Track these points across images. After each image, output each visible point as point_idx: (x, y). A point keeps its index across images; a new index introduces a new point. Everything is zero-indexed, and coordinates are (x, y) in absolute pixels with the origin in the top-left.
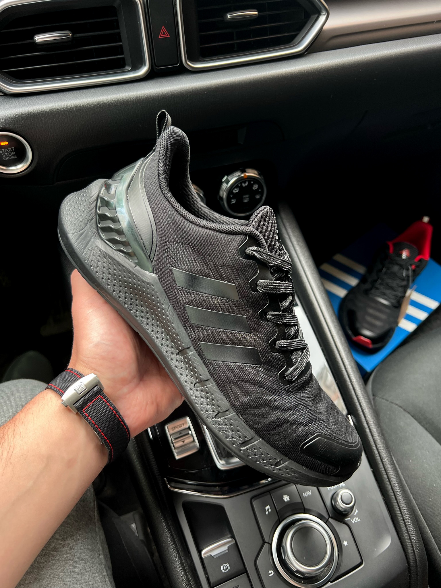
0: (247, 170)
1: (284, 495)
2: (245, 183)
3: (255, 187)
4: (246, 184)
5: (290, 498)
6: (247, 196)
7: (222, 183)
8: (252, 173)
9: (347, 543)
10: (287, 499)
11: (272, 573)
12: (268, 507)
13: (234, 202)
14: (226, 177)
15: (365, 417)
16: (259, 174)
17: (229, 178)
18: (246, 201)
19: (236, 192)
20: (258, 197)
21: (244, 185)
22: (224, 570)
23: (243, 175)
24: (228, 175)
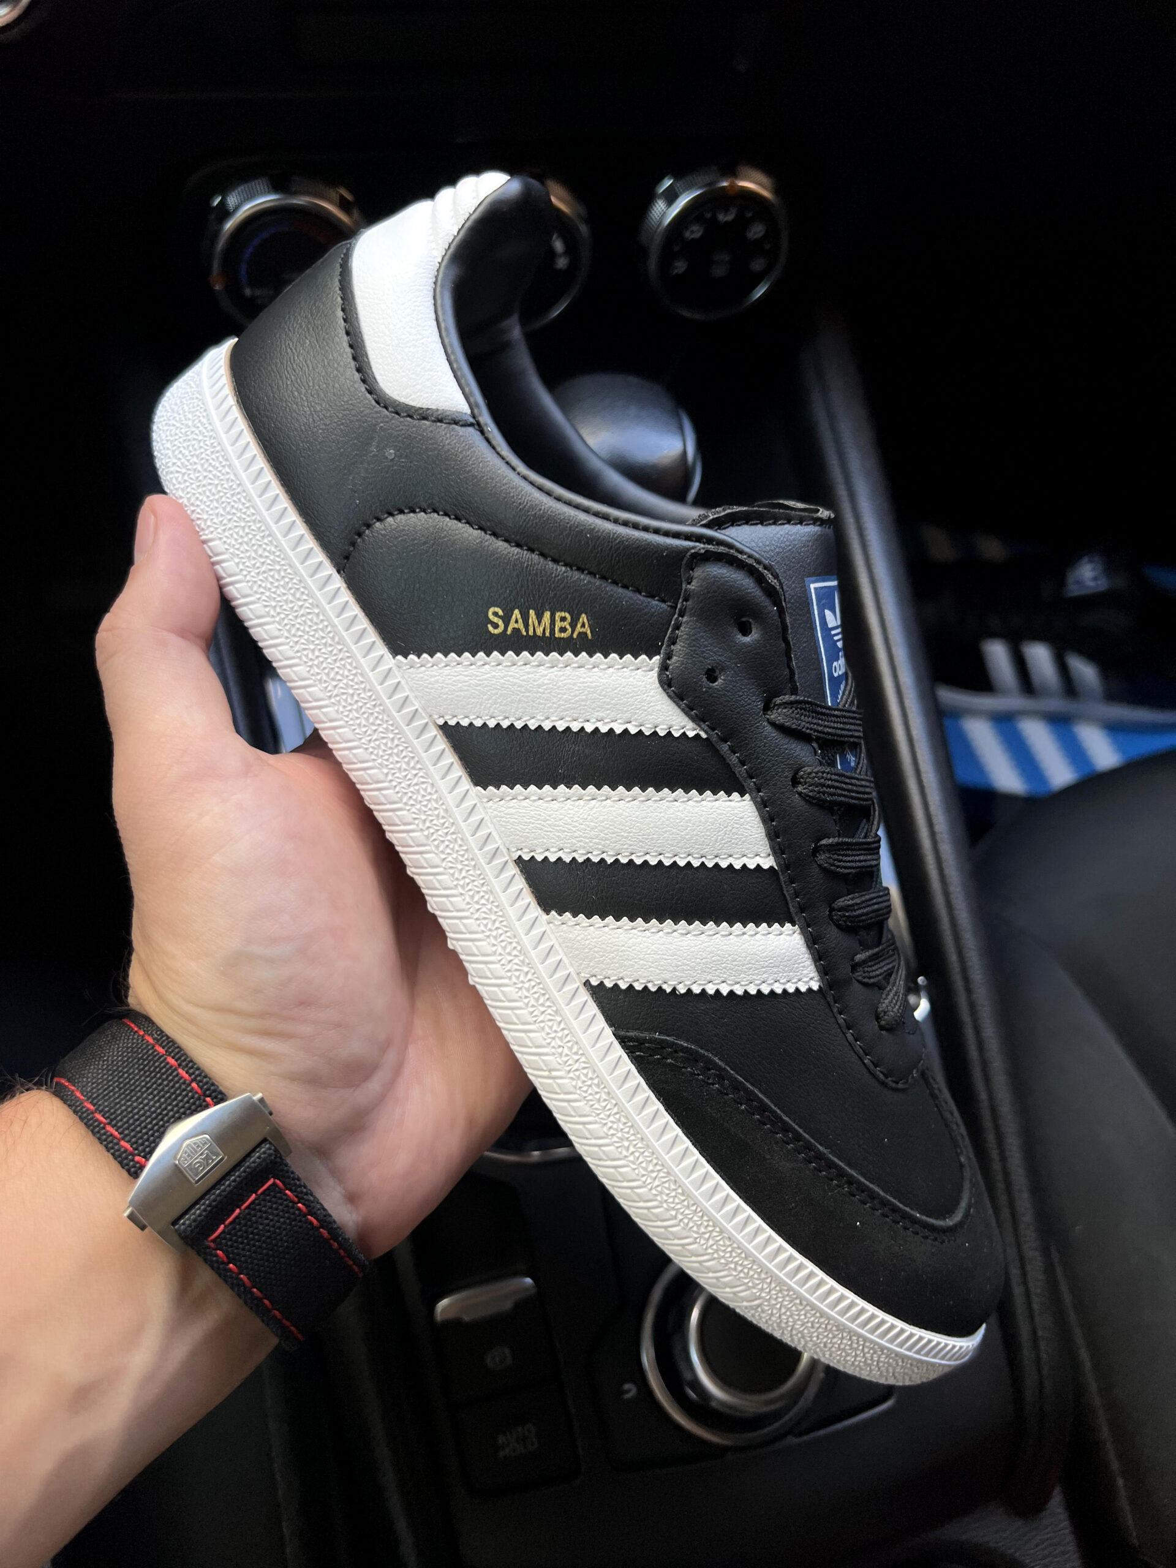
0: (742, 169)
2: (727, 211)
3: (757, 231)
4: (730, 217)
6: (726, 257)
7: (654, 197)
8: (752, 183)
11: (629, 1391)
13: (683, 270)
14: (667, 183)
15: (969, 990)
16: (777, 191)
17: (679, 186)
18: (719, 272)
19: (693, 236)
20: (757, 265)
21: (722, 217)
22: (495, 1364)
23: (725, 184)
24: (678, 175)
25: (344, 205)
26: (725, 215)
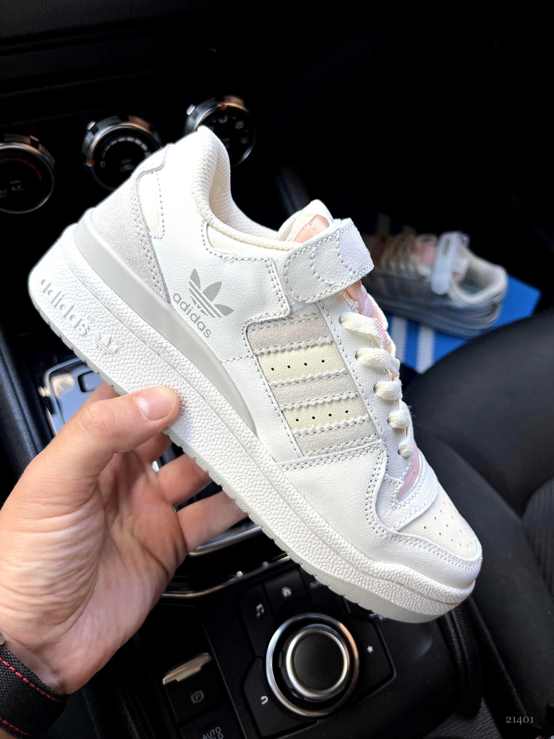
0: (226, 97)
1: (283, 587)
3: (239, 125)
4: (225, 121)
5: (292, 591)
7: (186, 116)
8: (234, 103)
9: (373, 649)
10: (287, 593)
11: (265, 700)
12: (259, 606)
14: (192, 109)
16: (245, 105)
17: (198, 109)
20: (244, 141)
22: (196, 700)
23: (219, 106)
24: (196, 104)
25: (34, 144)
26: (223, 120)
